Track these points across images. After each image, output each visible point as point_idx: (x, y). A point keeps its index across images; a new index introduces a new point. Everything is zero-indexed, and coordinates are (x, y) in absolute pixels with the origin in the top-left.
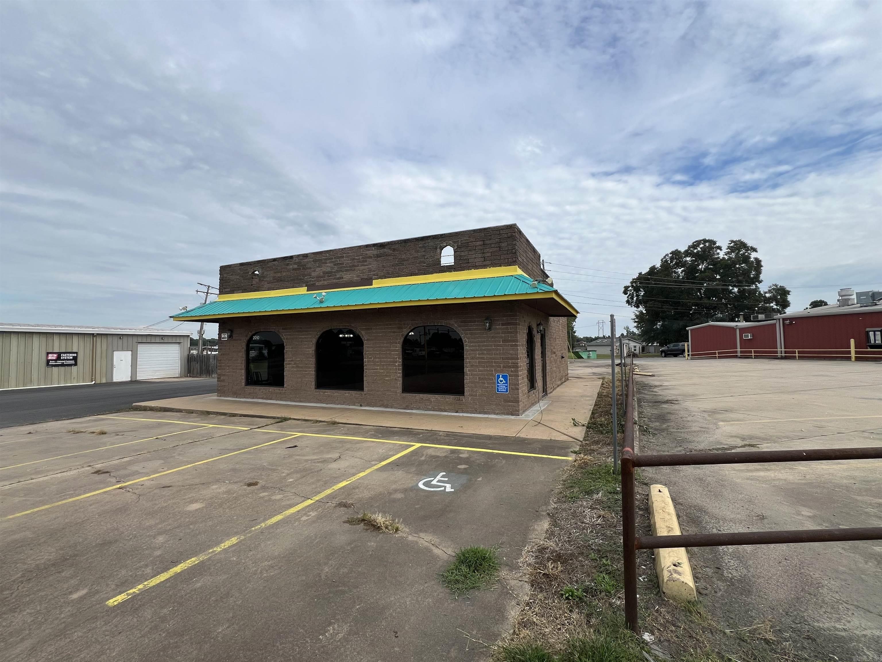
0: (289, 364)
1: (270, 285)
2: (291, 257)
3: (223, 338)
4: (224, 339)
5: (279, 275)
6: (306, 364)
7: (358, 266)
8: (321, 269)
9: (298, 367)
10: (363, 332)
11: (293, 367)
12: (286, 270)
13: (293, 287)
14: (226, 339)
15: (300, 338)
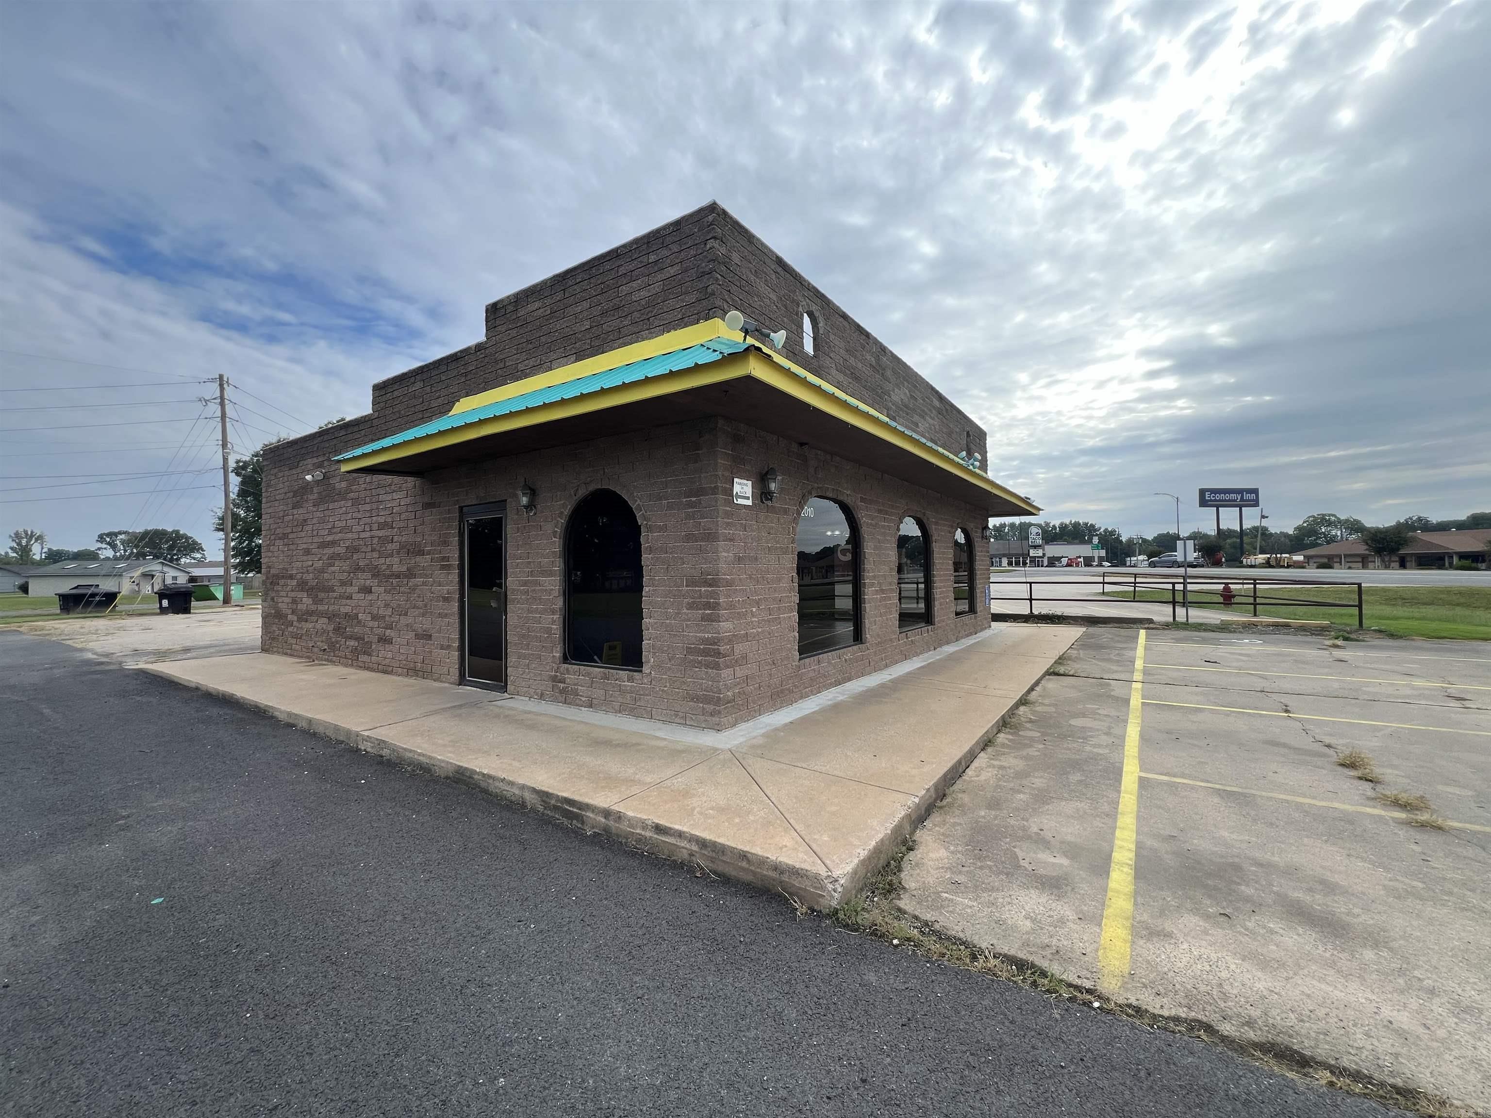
0: (872, 585)
1: (840, 377)
2: (867, 335)
3: (737, 496)
4: (739, 501)
5: (852, 361)
6: (890, 584)
9: (883, 591)
10: (934, 527)
11: (876, 592)
12: (861, 358)
14: (748, 502)
15: (883, 527)
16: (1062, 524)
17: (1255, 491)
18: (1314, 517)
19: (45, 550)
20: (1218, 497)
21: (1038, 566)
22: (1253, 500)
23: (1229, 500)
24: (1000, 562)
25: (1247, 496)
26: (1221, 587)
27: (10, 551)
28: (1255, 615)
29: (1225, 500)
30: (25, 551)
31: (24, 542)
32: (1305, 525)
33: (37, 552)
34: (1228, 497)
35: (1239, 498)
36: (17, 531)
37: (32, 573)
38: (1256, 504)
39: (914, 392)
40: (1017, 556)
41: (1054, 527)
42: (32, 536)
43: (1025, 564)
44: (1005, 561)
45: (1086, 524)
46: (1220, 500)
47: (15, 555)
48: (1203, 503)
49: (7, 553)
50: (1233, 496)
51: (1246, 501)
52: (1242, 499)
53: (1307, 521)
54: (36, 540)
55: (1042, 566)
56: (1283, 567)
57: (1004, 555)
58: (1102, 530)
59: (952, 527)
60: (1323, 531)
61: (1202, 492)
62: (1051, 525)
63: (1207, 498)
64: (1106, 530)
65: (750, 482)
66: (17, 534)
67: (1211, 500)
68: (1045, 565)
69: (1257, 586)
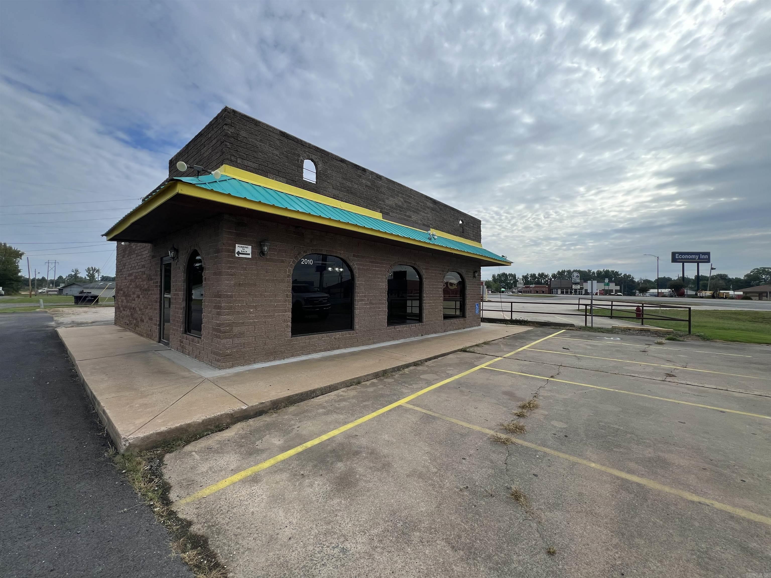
0: (362, 300)
1: (336, 192)
2: (364, 170)
3: (239, 253)
4: (241, 256)
5: (349, 184)
6: (380, 300)
7: (420, 211)
8: (394, 201)
9: (371, 303)
10: (424, 271)
11: (366, 304)
12: (357, 182)
13: (366, 207)
14: (250, 256)
15: (374, 270)
16: (598, 271)
17: (708, 254)
18: (758, 269)
19: (100, 276)
20: (683, 257)
21: (579, 294)
22: (706, 259)
23: (691, 259)
24: (557, 291)
25: (703, 257)
26: (635, 308)
27: (86, 276)
28: (642, 324)
29: (688, 259)
30: (92, 276)
31: (91, 272)
32: (752, 274)
33: (98, 277)
34: (690, 257)
35: (697, 258)
36: (89, 268)
37: (85, 286)
38: (708, 261)
39: (408, 199)
40: (567, 288)
41: (594, 273)
42: (95, 270)
43: (571, 293)
44: (559, 291)
45: (613, 271)
46: (685, 259)
47: (88, 278)
48: (674, 260)
49: (85, 277)
50: (693, 256)
51: (702, 259)
52: (699, 258)
53: (753, 272)
54: (96, 272)
55: (582, 294)
56: (723, 298)
57: (559, 288)
58: (622, 275)
59: (443, 271)
60: (764, 277)
61: (674, 254)
62: (592, 272)
63: (677, 258)
64: (625, 275)
65: (251, 246)
66: (89, 269)
67: (679, 259)
68: (583, 294)
69: (644, 308)
